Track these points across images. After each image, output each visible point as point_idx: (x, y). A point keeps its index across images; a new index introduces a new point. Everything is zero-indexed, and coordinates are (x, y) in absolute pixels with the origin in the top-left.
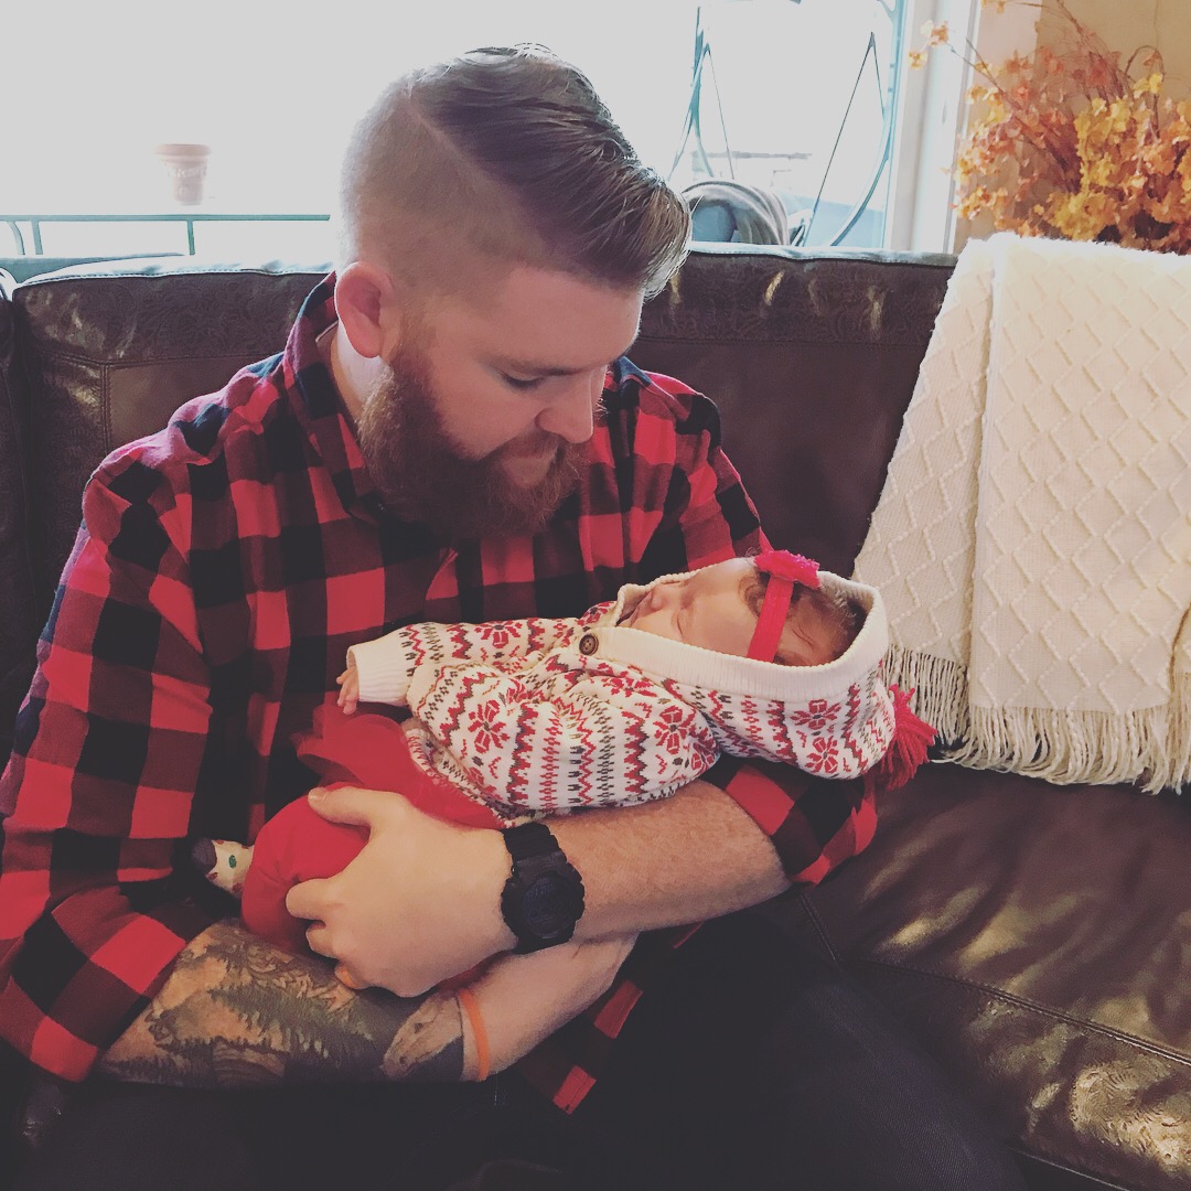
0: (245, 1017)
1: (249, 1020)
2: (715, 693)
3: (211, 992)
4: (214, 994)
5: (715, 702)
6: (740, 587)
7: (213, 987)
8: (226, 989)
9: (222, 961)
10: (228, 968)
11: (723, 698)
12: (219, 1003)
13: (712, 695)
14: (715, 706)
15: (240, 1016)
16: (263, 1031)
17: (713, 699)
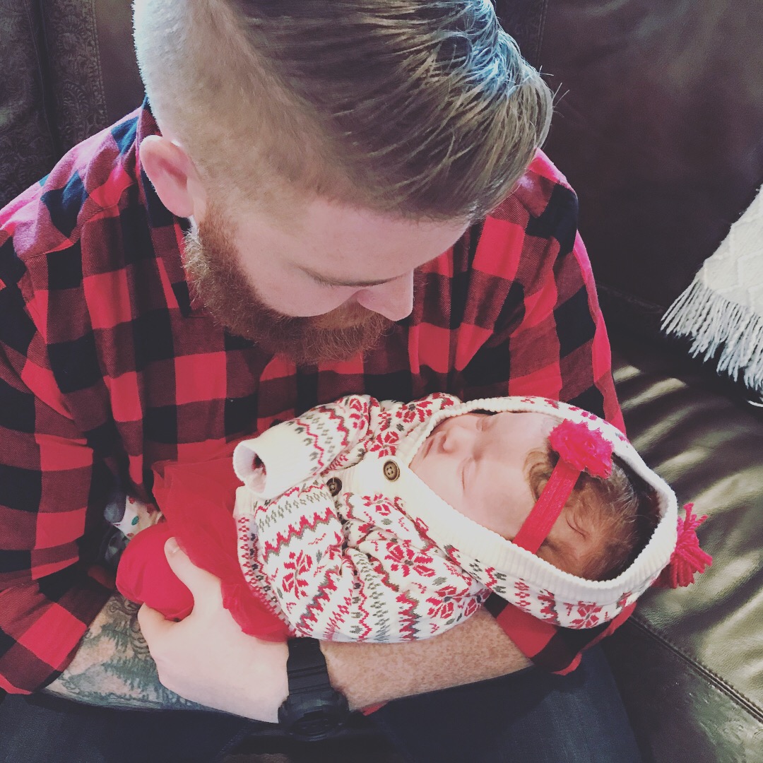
0: (129, 682)
1: (132, 684)
2: (492, 569)
3: (103, 665)
4: (106, 666)
5: (491, 576)
6: (526, 462)
7: (105, 662)
8: (115, 662)
9: (113, 639)
10: (117, 644)
11: (499, 576)
12: (109, 673)
13: (489, 570)
14: (491, 580)
15: (126, 681)
16: (143, 691)
17: (489, 575)
